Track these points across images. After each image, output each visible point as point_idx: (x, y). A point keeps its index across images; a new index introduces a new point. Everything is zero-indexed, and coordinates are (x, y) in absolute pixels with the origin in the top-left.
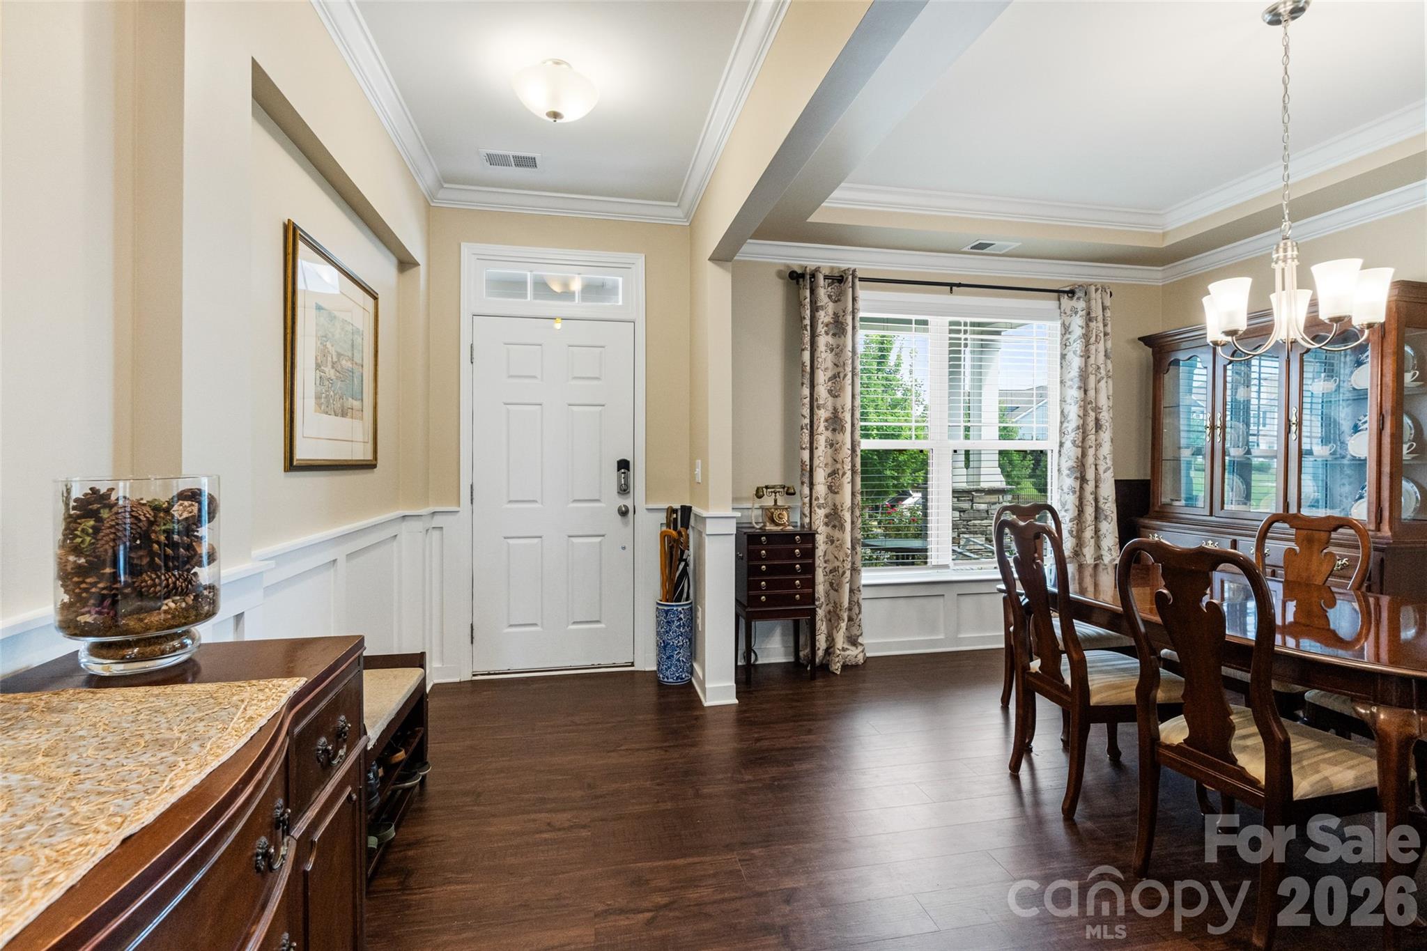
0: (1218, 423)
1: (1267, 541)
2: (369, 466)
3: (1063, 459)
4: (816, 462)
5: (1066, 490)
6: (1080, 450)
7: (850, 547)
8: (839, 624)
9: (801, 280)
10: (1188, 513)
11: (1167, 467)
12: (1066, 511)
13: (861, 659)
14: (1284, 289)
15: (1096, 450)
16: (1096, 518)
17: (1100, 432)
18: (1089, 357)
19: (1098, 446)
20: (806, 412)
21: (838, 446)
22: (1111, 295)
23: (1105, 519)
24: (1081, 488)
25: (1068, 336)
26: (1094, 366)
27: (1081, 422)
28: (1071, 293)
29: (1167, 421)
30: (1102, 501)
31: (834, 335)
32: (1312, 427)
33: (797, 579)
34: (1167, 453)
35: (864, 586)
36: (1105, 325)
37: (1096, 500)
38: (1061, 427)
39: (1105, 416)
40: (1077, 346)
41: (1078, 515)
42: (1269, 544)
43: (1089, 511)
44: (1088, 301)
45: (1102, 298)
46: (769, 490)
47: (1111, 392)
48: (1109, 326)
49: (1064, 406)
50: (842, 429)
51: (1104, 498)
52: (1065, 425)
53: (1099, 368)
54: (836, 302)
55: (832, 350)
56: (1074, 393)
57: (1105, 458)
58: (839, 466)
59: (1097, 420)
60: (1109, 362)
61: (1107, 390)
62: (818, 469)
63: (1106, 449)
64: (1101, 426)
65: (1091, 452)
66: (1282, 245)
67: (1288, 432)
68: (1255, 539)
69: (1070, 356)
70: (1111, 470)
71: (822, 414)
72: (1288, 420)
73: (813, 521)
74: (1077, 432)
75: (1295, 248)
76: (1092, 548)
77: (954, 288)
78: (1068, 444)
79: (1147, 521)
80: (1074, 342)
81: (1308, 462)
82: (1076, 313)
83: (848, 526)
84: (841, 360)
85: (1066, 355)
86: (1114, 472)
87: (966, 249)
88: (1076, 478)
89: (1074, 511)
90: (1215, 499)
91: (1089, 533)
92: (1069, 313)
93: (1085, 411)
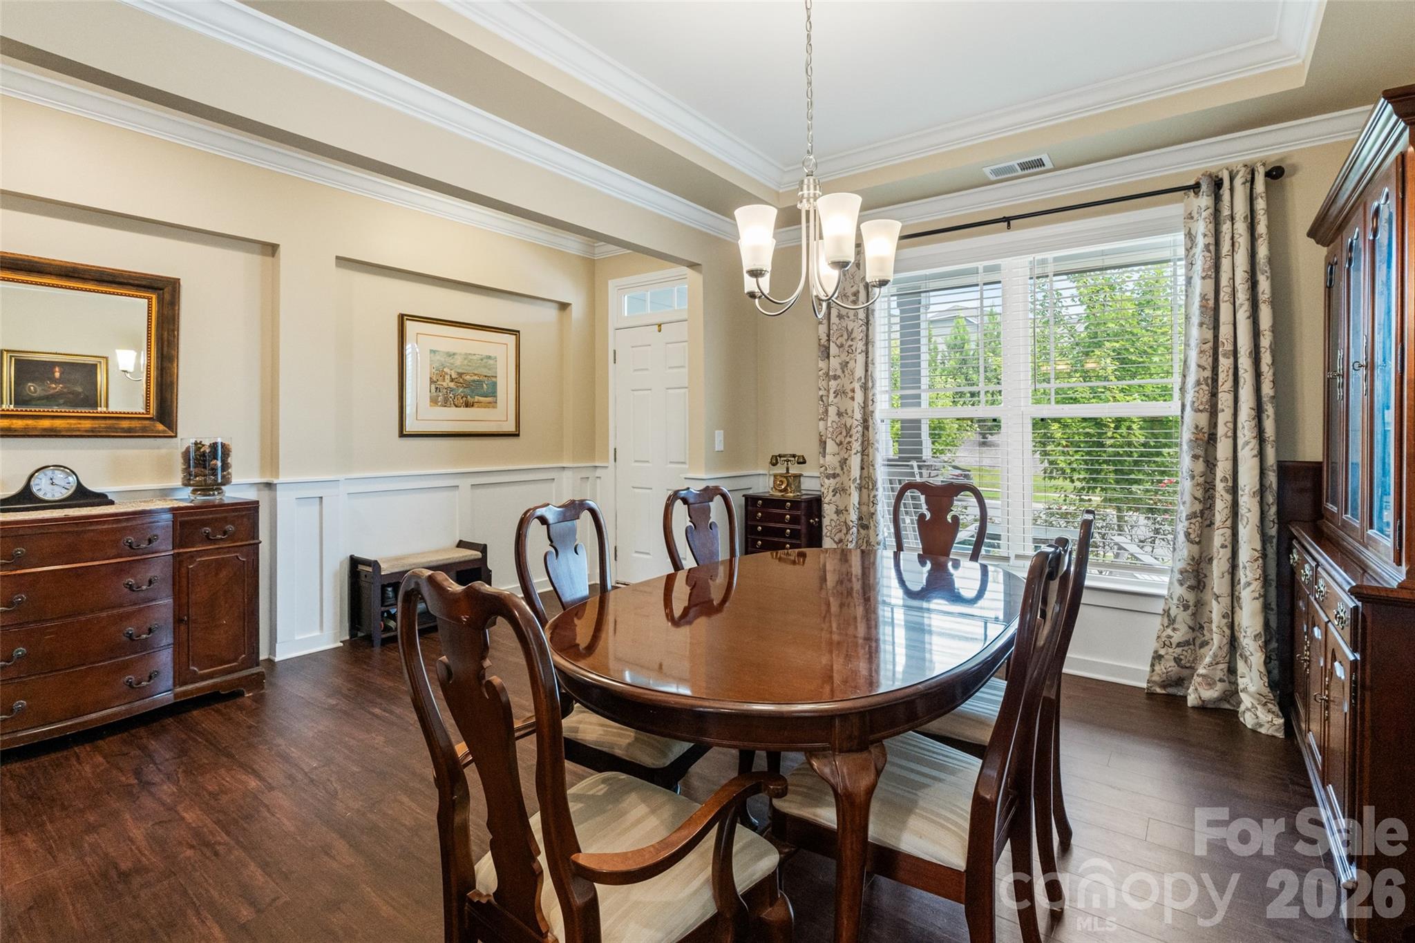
2: (516, 435)
3: (1184, 429)
5: (1185, 473)
12: (1183, 503)
15: (1233, 415)
16: (1232, 518)
18: (1221, 276)
23: (1241, 520)
25: (1193, 250)
28: (1198, 187)
33: (788, 543)
37: (1233, 491)
38: (1184, 383)
40: (1200, 264)
43: (1219, 506)
46: (782, 459)
47: (1266, 326)
51: (1241, 488)
56: (1195, 333)
57: (1243, 427)
63: (1245, 413)
65: (1222, 418)
66: (806, 181)
70: (1251, 445)
75: (818, 187)
80: (1198, 258)
82: (1201, 215)
88: (1196, 456)
92: (1196, 216)
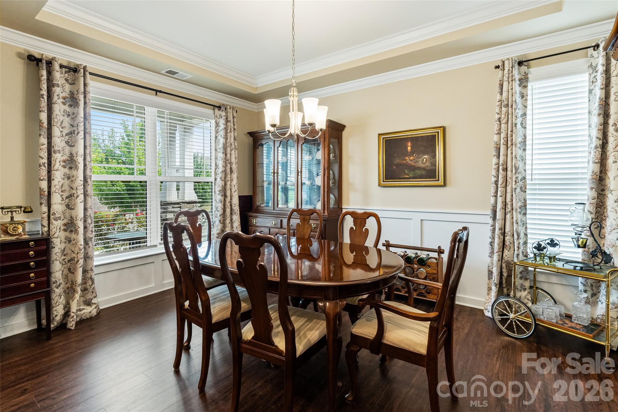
0: (276, 171)
1: (291, 219)
3: (216, 187)
4: (53, 189)
5: (218, 201)
6: (223, 182)
7: (83, 243)
8: (74, 295)
9: (40, 63)
10: (267, 209)
11: (259, 190)
12: (218, 211)
13: (94, 313)
14: (293, 111)
15: (231, 182)
16: (231, 214)
17: (233, 174)
18: (227, 139)
19: (232, 180)
20: (45, 154)
21: (73, 178)
22: (236, 112)
23: (235, 214)
24: (225, 200)
25: (218, 128)
26: (229, 143)
27: (224, 169)
28: (219, 107)
29: (259, 170)
30: (233, 205)
31: (70, 106)
32: (305, 174)
33: (32, 273)
34: (259, 184)
35: (96, 266)
36: (234, 125)
37: (231, 205)
38: (215, 171)
39: (234, 167)
40: (222, 133)
41: (224, 213)
42: (292, 220)
43: (228, 210)
44: (227, 113)
45: (232, 112)
46: (7, 210)
47: (237, 156)
48: (236, 125)
49: (217, 161)
50: (77, 168)
51: (234, 204)
52: (217, 170)
53: (232, 144)
54: (72, 84)
55: (69, 116)
56: (221, 155)
57: (234, 186)
58: (74, 191)
59: (231, 168)
60: (236, 142)
61: (235, 155)
62: (54, 193)
63: (235, 182)
64: (233, 171)
65: (229, 183)
66: (292, 89)
67: (298, 175)
68: (287, 219)
69: (219, 137)
70: (237, 191)
71: (58, 158)
72: (298, 171)
73: (51, 229)
74: (222, 173)
76: (230, 228)
77: (158, 93)
78: (218, 179)
79: (251, 214)
80: (221, 131)
81: (304, 187)
82: (222, 117)
83: (81, 230)
84: (76, 123)
85: (217, 136)
86: (239, 192)
87: (164, 72)
88: (222, 195)
89: (222, 211)
90: (276, 203)
91: (228, 221)
92: (218, 117)
93: (226, 163)
